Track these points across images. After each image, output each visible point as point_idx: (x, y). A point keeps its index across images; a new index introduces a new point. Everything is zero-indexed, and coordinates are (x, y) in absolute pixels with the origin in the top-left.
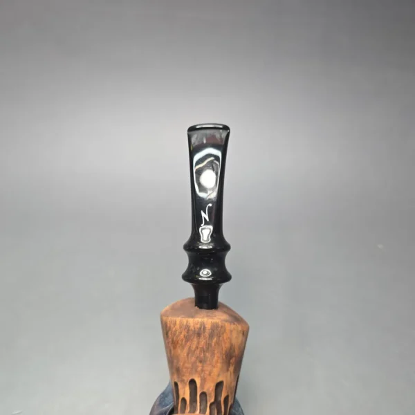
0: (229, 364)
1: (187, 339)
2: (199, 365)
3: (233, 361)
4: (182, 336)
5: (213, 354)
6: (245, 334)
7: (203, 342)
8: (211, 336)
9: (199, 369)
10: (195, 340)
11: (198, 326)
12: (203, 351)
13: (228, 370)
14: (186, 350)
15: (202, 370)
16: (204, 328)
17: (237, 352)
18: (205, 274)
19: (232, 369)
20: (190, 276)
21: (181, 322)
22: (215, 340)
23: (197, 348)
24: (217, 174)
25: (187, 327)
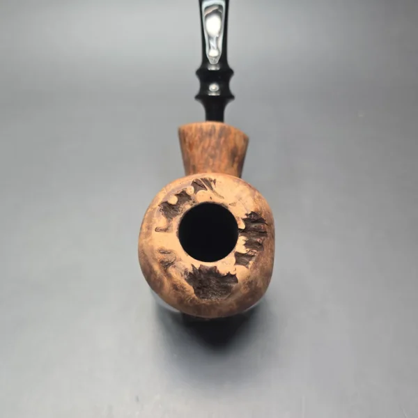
0: (233, 161)
1: (201, 139)
2: (211, 160)
3: (237, 159)
4: (197, 138)
5: (221, 151)
6: (246, 140)
7: (214, 140)
8: (220, 136)
9: (211, 164)
10: (208, 140)
11: (210, 128)
12: (214, 148)
13: (232, 166)
14: (200, 149)
15: (213, 164)
16: (215, 130)
17: (239, 153)
18: (214, 88)
19: (236, 166)
21: (196, 128)
22: (223, 139)
23: (209, 146)
25: (201, 129)
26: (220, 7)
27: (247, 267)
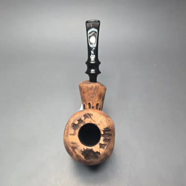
0: (100, 98)
1: (88, 91)
2: (91, 98)
3: (101, 97)
4: (86, 90)
5: (95, 95)
6: (105, 89)
7: (92, 91)
8: (95, 89)
9: (91, 100)
10: (90, 91)
11: (91, 87)
12: (93, 94)
13: (100, 100)
14: (87, 94)
15: (92, 100)
16: (93, 87)
17: (103, 95)
18: (93, 71)
19: (101, 100)
20: (88, 72)
21: (86, 86)
22: (96, 90)
23: (91, 93)
24: (96, 38)
25: (88, 87)
26: (96, 32)
27: (104, 149)
